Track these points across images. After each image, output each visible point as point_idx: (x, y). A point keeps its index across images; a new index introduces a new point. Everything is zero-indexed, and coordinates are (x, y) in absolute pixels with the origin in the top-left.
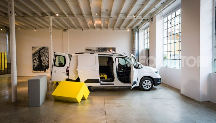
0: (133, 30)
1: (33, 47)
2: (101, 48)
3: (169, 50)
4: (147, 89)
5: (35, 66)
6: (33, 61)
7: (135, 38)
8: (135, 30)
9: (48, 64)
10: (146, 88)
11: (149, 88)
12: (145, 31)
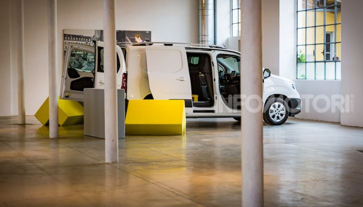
3: (310, 41)
4: (279, 121)
10: (275, 120)
11: (282, 118)
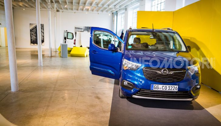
0: (113, 13)
1: (30, 24)
2: (88, 27)
5: (33, 40)
6: (31, 35)
7: (114, 20)
8: (115, 14)
9: (44, 39)
12: (122, 15)
